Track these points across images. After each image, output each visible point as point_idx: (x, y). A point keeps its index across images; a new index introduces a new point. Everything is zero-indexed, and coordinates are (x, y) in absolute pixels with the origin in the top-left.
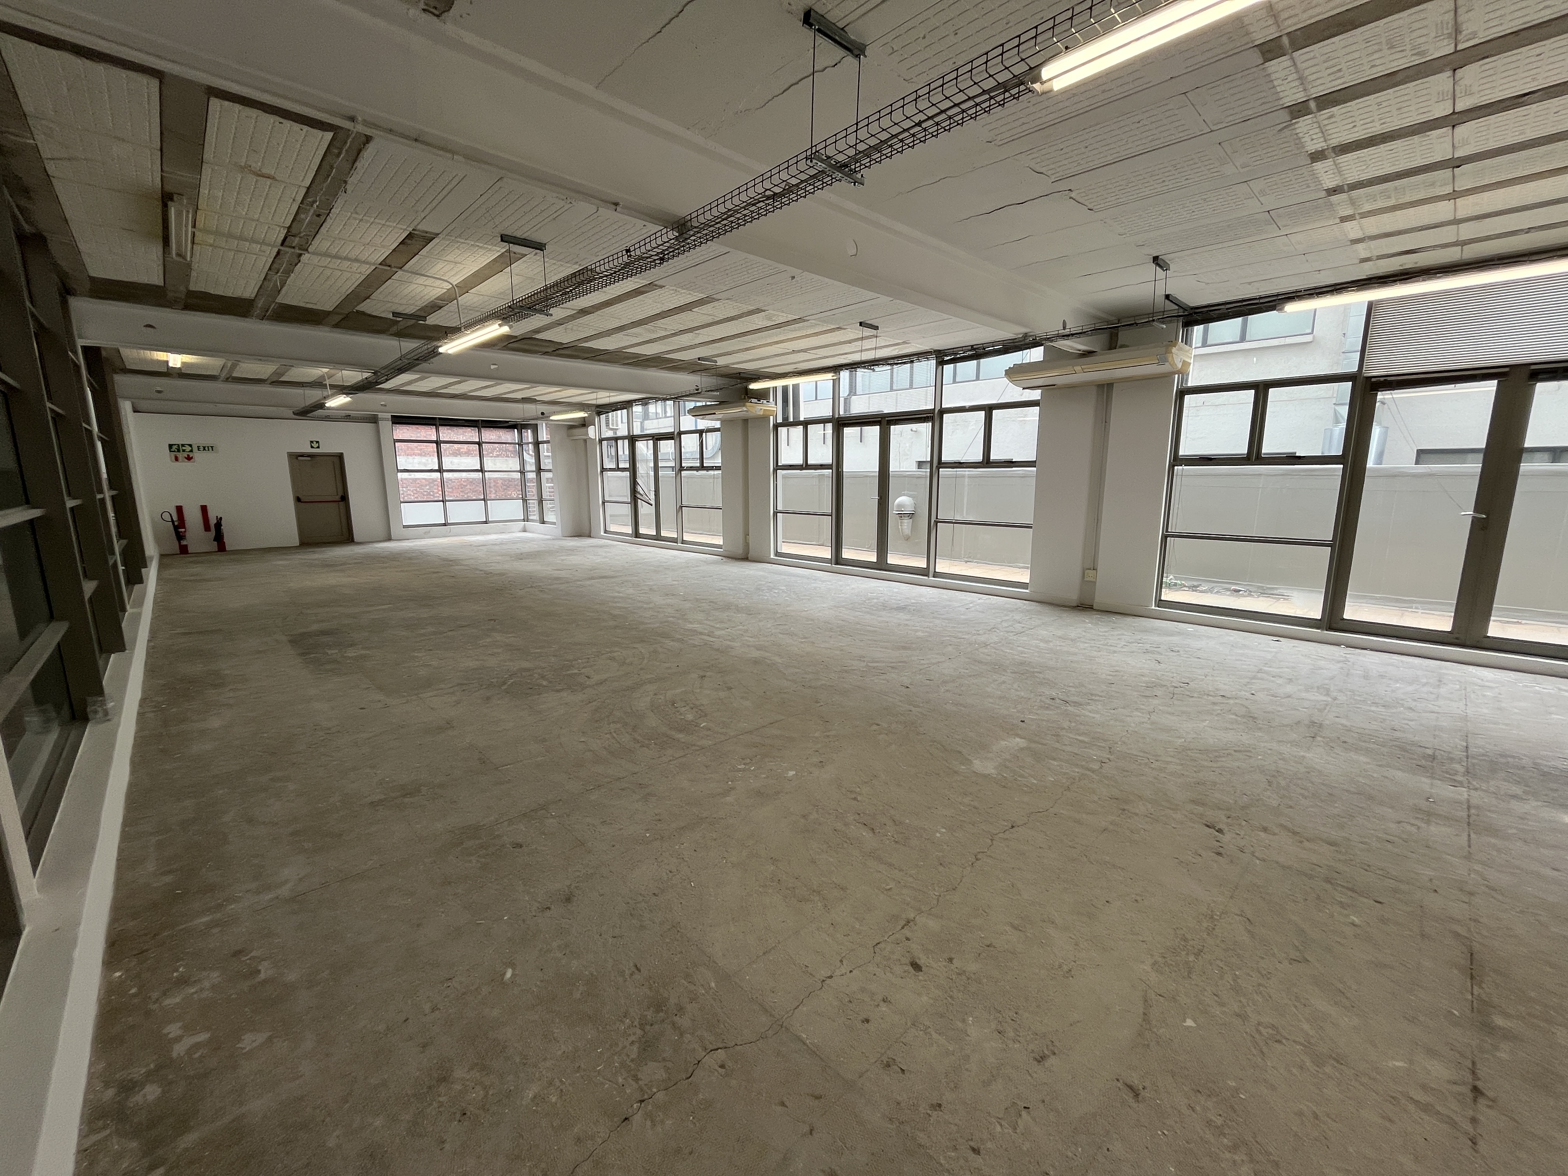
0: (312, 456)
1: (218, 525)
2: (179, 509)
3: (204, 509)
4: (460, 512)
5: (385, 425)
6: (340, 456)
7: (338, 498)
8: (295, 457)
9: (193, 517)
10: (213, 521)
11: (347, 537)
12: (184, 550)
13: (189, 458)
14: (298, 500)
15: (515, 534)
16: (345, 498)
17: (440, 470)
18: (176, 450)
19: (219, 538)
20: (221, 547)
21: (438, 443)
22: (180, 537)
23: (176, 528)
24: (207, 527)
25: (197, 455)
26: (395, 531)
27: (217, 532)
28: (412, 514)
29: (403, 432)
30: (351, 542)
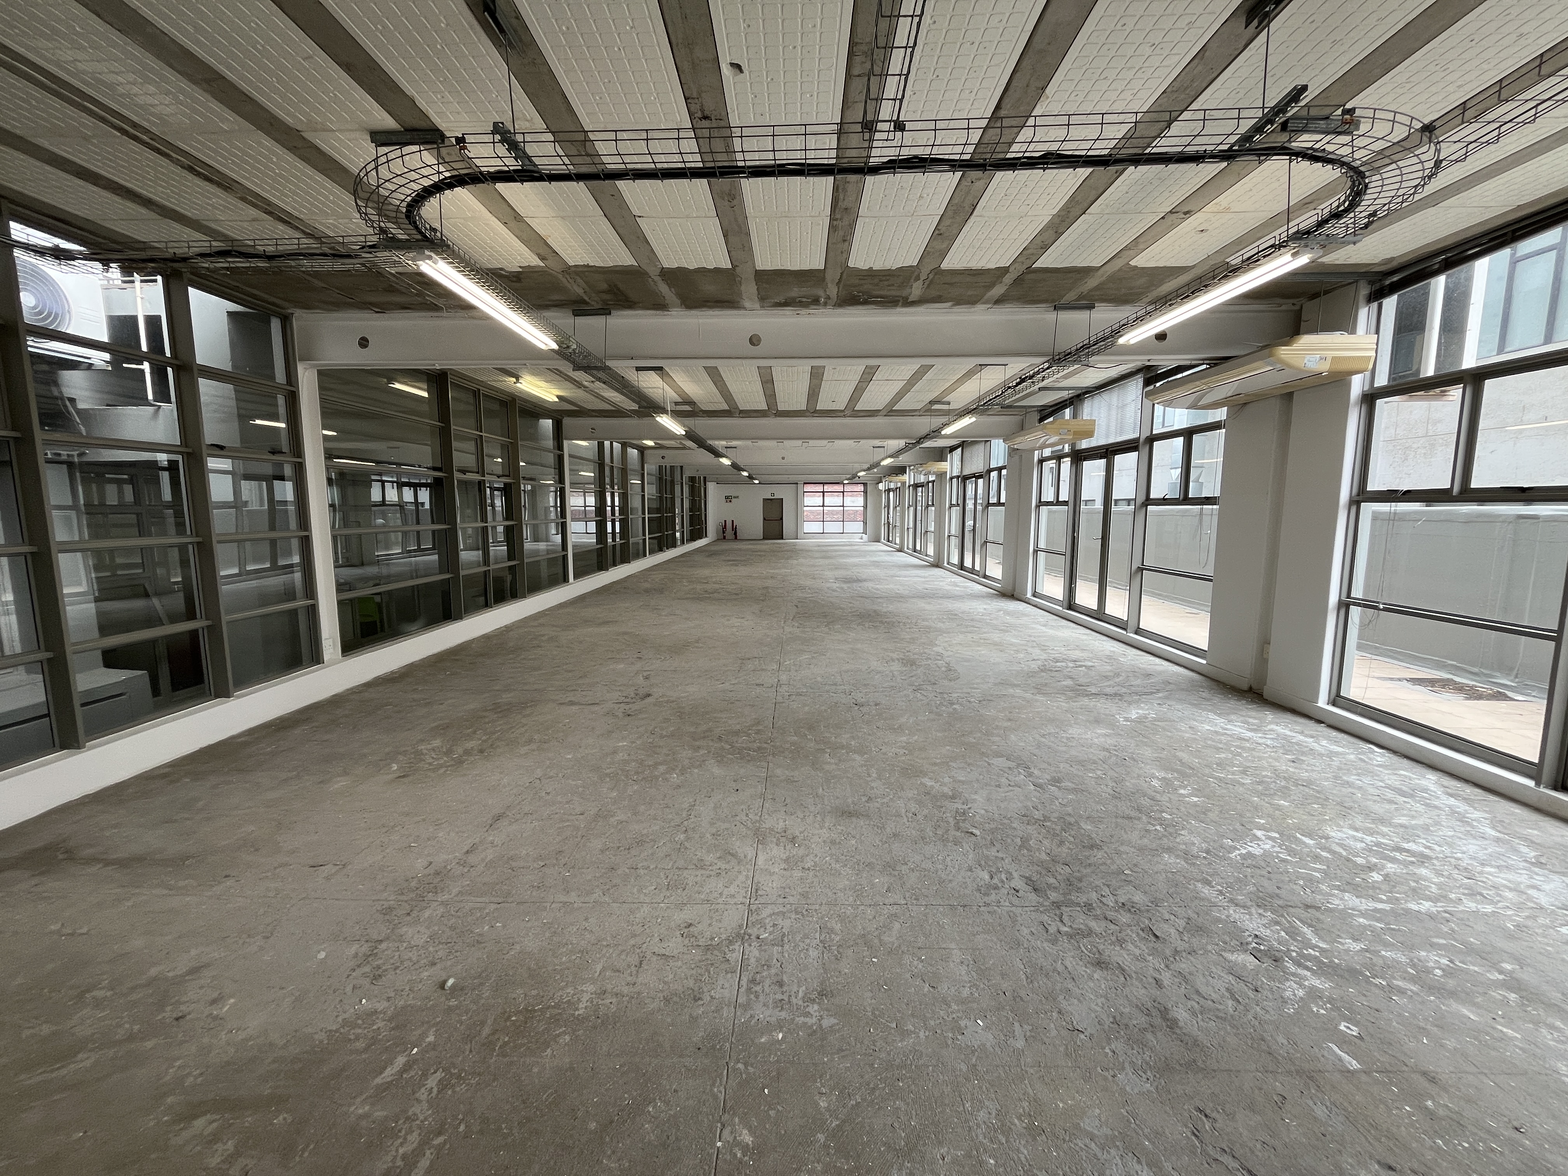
0: (771, 500)
1: (737, 528)
2: (722, 519)
3: (733, 522)
4: (831, 527)
5: (800, 486)
6: (781, 500)
7: (779, 519)
8: (765, 500)
9: (729, 525)
10: (735, 527)
11: (780, 536)
12: (724, 538)
13: (731, 501)
14: (764, 519)
15: (856, 539)
16: (782, 519)
17: (823, 506)
18: (727, 498)
19: (735, 534)
20: (736, 538)
21: (823, 492)
22: (724, 532)
23: (723, 529)
24: (732, 529)
25: (733, 500)
26: (801, 535)
27: (735, 530)
28: (809, 527)
29: (808, 488)
30: (782, 538)
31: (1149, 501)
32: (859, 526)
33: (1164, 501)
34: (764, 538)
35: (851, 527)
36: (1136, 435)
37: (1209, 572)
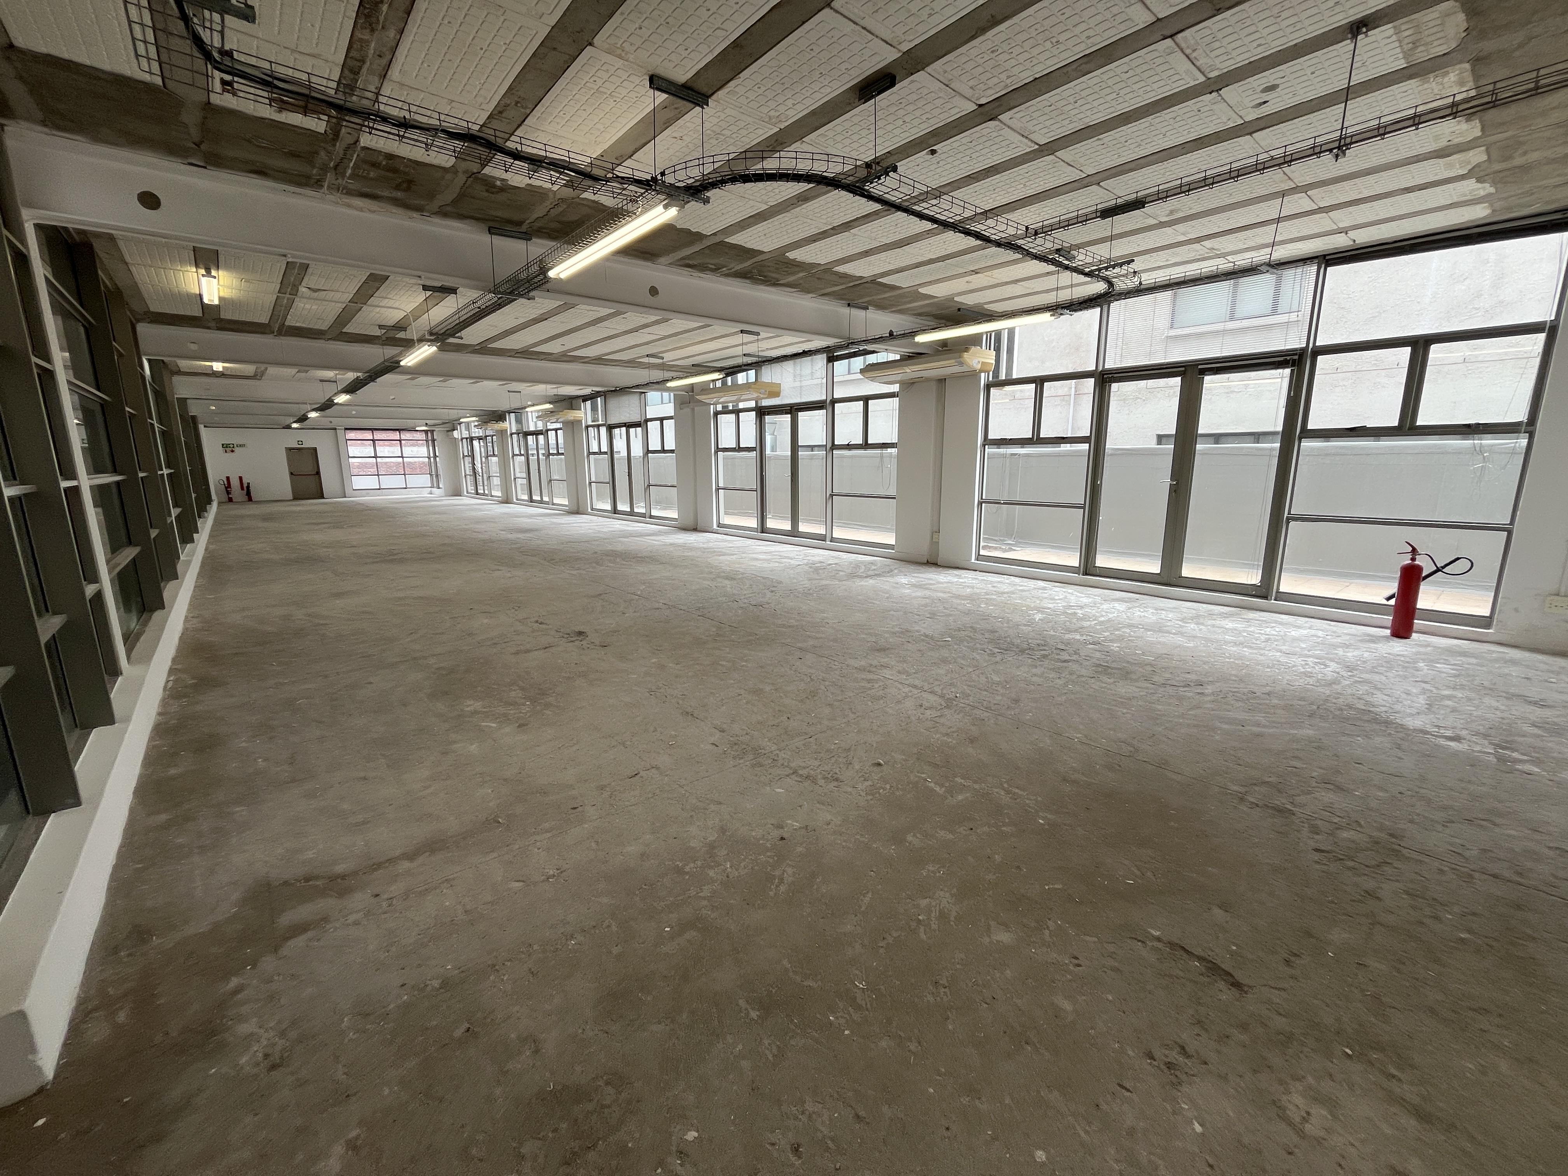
0: (299, 449)
1: (248, 487)
2: (228, 478)
3: (241, 478)
4: (388, 482)
5: (340, 433)
6: (315, 449)
7: (314, 472)
8: (289, 450)
9: (235, 483)
10: (245, 485)
11: (320, 494)
12: (230, 500)
13: (232, 451)
14: (292, 474)
15: (425, 493)
16: (318, 473)
17: (376, 457)
18: (225, 446)
19: (248, 493)
20: (250, 499)
21: (374, 440)
22: (228, 493)
23: (226, 488)
24: (242, 488)
25: (236, 449)
26: (348, 491)
27: (247, 491)
28: (359, 483)
29: (351, 435)
30: (322, 497)
31: (834, 447)
32: (425, 480)
33: (849, 447)
34: (296, 498)
35: (415, 480)
36: (824, 398)
37: (892, 492)
